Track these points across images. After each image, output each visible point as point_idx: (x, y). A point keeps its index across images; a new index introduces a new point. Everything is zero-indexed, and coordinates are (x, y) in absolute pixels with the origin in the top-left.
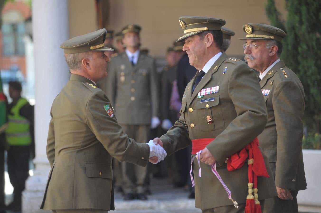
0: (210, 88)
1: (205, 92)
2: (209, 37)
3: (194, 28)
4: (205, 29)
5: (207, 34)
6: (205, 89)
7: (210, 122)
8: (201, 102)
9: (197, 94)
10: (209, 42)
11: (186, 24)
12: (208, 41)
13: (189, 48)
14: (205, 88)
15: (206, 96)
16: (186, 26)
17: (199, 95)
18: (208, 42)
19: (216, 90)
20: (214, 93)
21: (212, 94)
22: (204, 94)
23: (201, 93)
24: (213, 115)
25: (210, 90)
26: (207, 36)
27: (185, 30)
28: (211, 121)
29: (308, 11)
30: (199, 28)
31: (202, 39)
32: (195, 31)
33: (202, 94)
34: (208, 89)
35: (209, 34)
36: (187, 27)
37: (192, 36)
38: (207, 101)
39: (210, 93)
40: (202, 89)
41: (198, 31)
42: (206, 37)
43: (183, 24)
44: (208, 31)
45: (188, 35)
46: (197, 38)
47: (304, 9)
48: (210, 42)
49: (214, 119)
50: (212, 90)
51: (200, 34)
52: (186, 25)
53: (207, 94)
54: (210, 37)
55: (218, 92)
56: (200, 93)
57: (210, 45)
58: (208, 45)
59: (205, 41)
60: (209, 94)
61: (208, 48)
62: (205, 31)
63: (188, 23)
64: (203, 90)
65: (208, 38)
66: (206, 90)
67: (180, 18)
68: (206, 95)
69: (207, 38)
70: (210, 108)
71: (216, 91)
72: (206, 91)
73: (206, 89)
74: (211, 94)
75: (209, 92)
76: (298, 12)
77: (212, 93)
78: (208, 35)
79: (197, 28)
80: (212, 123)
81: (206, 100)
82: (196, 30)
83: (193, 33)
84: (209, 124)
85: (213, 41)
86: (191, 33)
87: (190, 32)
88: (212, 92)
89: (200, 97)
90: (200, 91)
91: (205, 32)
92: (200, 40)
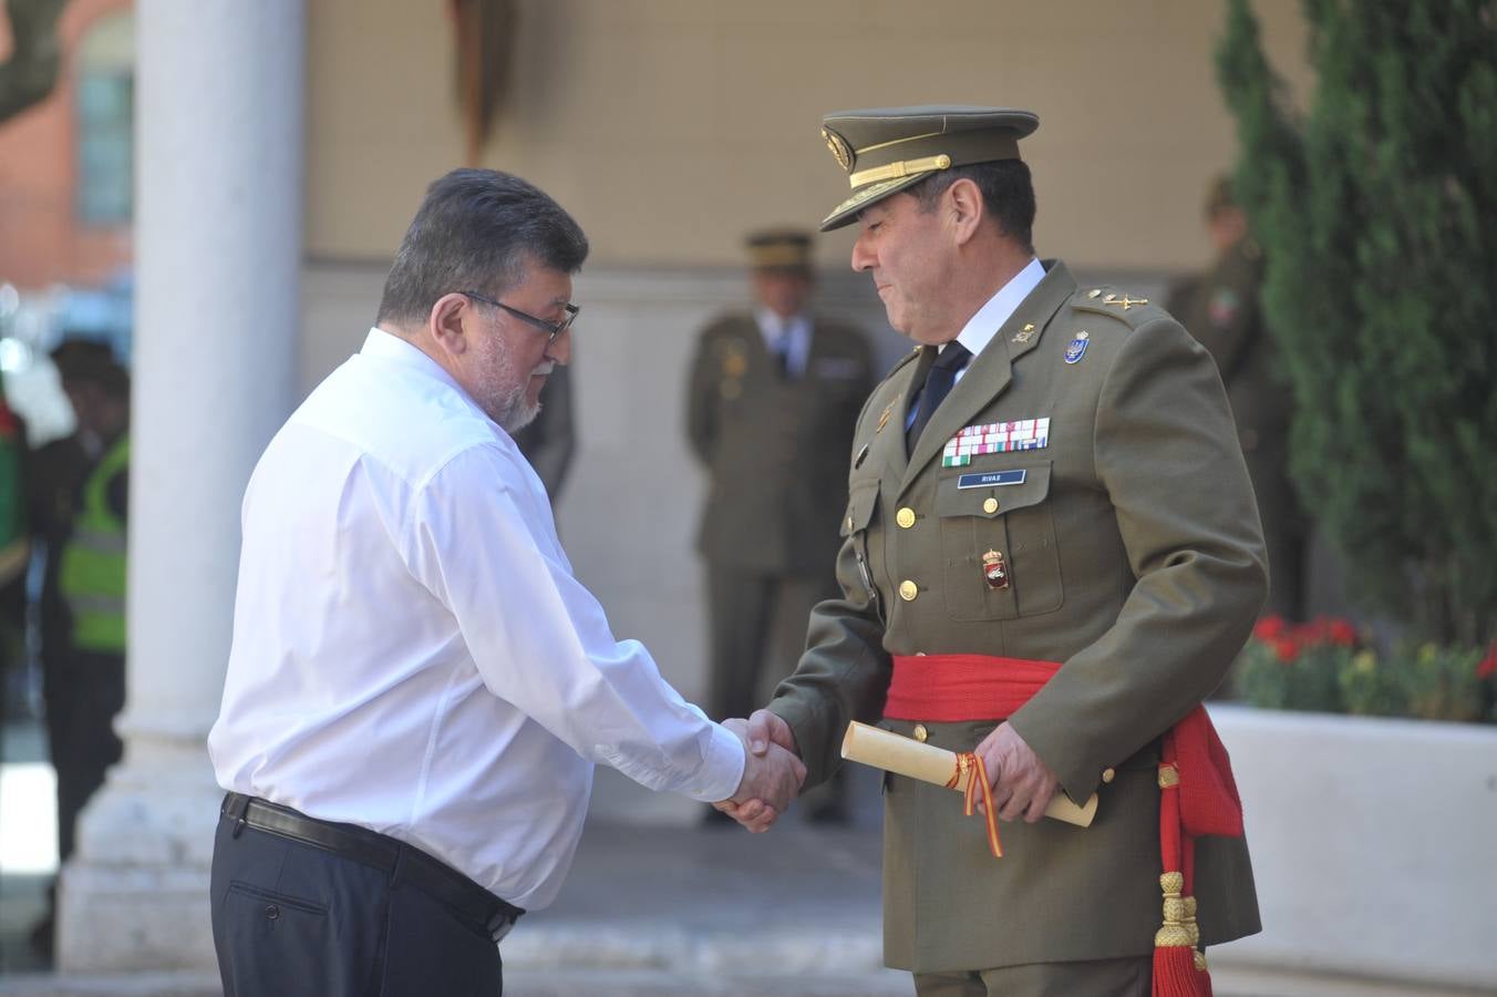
0: (1003, 426)
1: (979, 440)
2: (965, 198)
3: (888, 162)
4: (940, 161)
5: (952, 183)
6: (978, 429)
7: (997, 582)
8: (959, 488)
9: (939, 447)
10: (965, 220)
11: (851, 148)
12: (961, 216)
13: (875, 257)
14: (983, 425)
15: (982, 458)
16: (855, 157)
17: (949, 451)
18: (959, 220)
19: (1034, 438)
20: (1026, 447)
21: (1016, 455)
22: (975, 451)
23: (958, 446)
24: (1016, 550)
25: (1006, 434)
26: (955, 194)
27: (851, 173)
28: (1002, 575)
29: (1410, 77)
30: (908, 163)
31: (932, 208)
32: (892, 179)
33: (965, 451)
34: (993, 427)
35: (963, 184)
36: (859, 160)
37: (882, 202)
38: (989, 483)
39: (1004, 449)
40: (963, 427)
41: (908, 175)
42: (948, 196)
43: (839, 146)
44: (955, 169)
45: (865, 196)
46: (907, 209)
47: (1389, 65)
48: (972, 220)
49: (1019, 567)
50: (1014, 436)
51: (918, 187)
52: (853, 151)
53: (990, 449)
54: (969, 193)
55: (1043, 448)
56: (954, 442)
57: (969, 234)
58: (963, 231)
59: (947, 216)
60: (1000, 452)
61: (963, 246)
62: (937, 172)
63: (861, 141)
64: (968, 431)
65: (959, 203)
66: (984, 434)
67: (828, 118)
68: (983, 454)
69: (953, 200)
70: (1004, 517)
71: (1034, 441)
72: (987, 436)
73: (985, 427)
74: (1008, 451)
75: (1000, 444)
76: (1363, 79)
77: (1016, 450)
78: (958, 186)
79: (900, 164)
80: (1006, 585)
81: (984, 479)
82: (897, 172)
83: (884, 188)
84: (992, 587)
85: (982, 217)
86: (878, 186)
87: (874, 183)
88: (1016, 442)
89: (956, 462)
90: (957, 435)
91: (941, 178)
92: (922, 213)
